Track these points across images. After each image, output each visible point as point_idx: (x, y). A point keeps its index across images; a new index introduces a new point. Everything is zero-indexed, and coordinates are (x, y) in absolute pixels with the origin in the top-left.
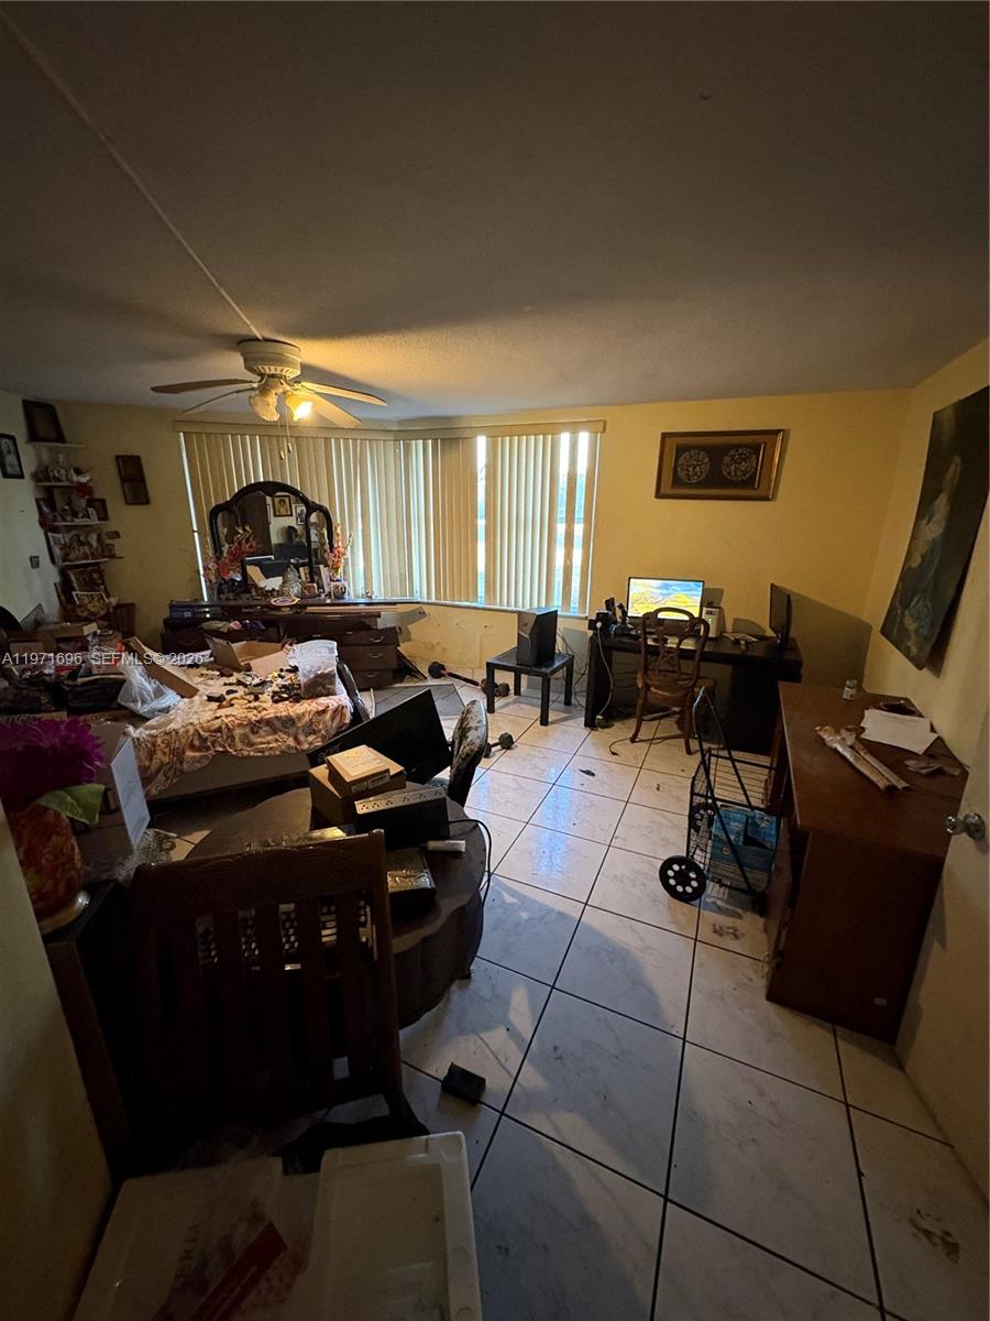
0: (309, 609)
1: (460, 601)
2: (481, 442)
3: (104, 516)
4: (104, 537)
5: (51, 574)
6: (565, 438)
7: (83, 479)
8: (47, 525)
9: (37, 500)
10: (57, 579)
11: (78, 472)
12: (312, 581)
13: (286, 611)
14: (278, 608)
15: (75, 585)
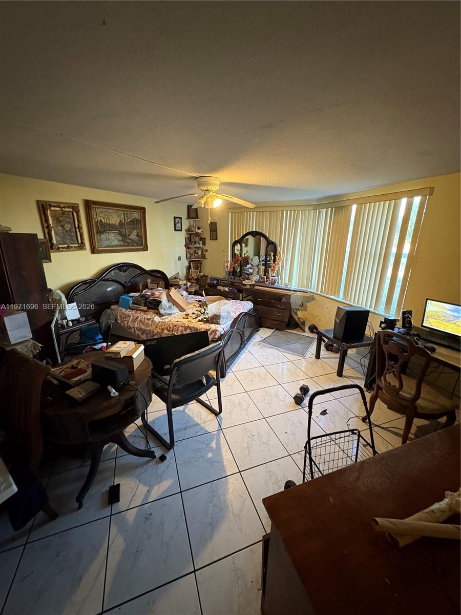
0: (256, 287)
1: (331, 295)
2: (354, 207)
3: (204, 244)
4: (204, 251)
5: (186, 263)
6: (404, 201)
7: (199, 231)
8: (187, 247)
9: (186, 238)
10: (187, 265)
11: (199, 228)
12: (265, 275)
13: (248, 287)
14: (245, 285)
15: (192, 267)
